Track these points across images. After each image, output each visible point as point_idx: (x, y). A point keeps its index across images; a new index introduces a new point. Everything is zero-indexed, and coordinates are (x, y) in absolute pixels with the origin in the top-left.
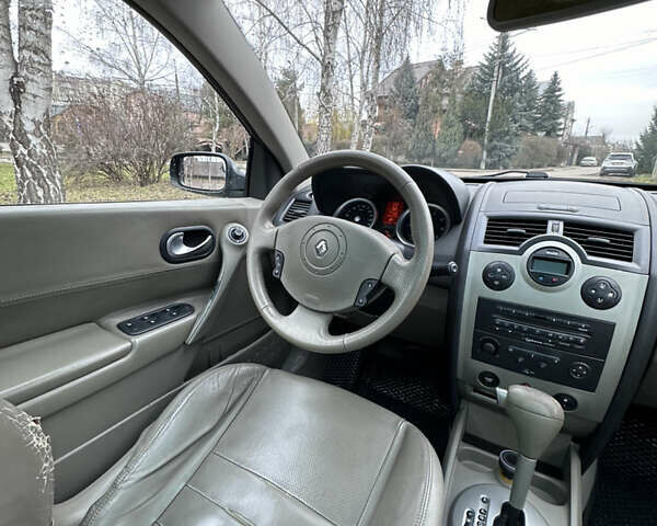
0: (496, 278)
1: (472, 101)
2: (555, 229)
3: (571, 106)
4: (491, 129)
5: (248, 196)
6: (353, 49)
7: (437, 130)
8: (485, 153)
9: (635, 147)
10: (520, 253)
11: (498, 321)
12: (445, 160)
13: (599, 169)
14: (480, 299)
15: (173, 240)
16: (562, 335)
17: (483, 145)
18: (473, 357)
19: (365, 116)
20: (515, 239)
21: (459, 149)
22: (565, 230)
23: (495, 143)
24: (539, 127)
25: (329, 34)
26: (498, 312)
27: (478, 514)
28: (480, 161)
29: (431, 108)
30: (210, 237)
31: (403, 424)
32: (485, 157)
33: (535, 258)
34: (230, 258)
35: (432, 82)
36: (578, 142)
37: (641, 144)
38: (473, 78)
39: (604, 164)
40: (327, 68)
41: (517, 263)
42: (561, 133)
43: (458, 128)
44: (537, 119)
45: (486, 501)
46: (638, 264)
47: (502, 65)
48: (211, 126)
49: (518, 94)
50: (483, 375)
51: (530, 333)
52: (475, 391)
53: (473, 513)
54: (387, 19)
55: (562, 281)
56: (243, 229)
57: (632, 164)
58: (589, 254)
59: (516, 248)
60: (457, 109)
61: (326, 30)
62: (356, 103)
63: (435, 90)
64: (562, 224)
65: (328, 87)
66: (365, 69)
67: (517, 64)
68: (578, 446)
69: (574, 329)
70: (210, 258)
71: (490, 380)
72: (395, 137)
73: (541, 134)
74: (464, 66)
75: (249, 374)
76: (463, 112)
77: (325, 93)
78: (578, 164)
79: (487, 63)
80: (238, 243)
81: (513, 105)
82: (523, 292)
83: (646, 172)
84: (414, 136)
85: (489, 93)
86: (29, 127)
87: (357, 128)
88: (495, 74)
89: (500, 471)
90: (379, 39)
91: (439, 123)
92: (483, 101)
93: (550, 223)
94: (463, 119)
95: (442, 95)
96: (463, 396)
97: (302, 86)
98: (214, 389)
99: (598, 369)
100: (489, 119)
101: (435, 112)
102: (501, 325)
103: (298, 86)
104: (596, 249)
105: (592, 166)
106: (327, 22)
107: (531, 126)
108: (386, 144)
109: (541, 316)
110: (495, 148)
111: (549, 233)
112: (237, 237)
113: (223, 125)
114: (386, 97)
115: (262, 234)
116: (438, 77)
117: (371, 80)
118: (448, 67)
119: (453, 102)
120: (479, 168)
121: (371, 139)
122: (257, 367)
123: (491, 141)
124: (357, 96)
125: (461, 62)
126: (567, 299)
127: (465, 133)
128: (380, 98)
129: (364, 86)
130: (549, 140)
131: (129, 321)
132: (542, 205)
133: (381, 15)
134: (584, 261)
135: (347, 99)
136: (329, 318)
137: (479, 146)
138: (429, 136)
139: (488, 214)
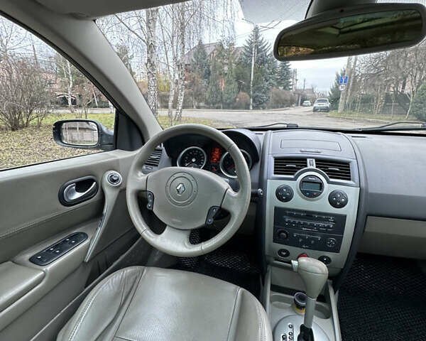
0: (283, 195)
1: (241, 68)
2: (311, 164)
3: (295, 72)
4: (254, 85)
5: (116, 149)
6: (165, 34)
7: (223, 86)
8: (251, 100)
9: (328, 95)
10: (295, 179)
11: (287, 220)
12: (229, 104)
13: (312, 108)
14: (276, 208)
15: (68, 190)
16: (321, 224)
17: (250, 95)
18: (274, 241)
19: (177, 77)
20: (291, 171)
21: (236, 98)
22: (316, 164)
23: (256, 93)
24: (280, 84)
25: (150, 25)
26: (286, 214)
27: (288, 336)
28: (249, 105)
29: (218, 72)
30: (95, 183)
31: (240, 290)
32: (252, 102)
33: (303, 181)
34: (111, 196)
35: (217, 56)
36: (300, 92)
37: (331, 93)
38: (241, 54)
39: (315, 105)
40: (151, 47)
41: (294, 185)
42: (291, 87)
43: (235, 85)
44: (277, 79)
45: (291, 327)
46: (354, 181)
47: (257, 46)
48: (67, 84)
49: (266, 65)
50: (280, 252)
51: (304, 226)
52: (276, 260)
53: (285, 335)
54: (186, 17)
55: (319, 194)
56: (118, 174)
57: (328, 105)
58: (330, 177)
59: (292, 177)
60: (233, 73)
61: (148, 23)
62: (171, 68)
63: (219, 61)
64: (314, 160)
65: (152, 60)
66: (175, 47)
67: (264, 47)
68: (331, 281)
69: (327, 220)
70: (96, 197)
71: (284, 254)
72: (197, 91)
73: (281, 88)
74: (235, 47)
75: (132, 274)
76: (237, 75)
77: (151, 64)
78: (301, 104)
79: (248, 45)
80: (116, 184)
81: (265, 71)
82: (299, 202)
83: (335, 109)
84: (209, 90)
85: (251, 64)
87: (173, 86)
88: (253, 52)
89: (295, 306)
90: (183, 29)
91: (223, 82)
92: (248, 68)
93: (308, 160)
94: (238, 79)
95: (224, 64)
96: (268, 263)
97: (132, 56)
98: (110, 290)
99: (340, 240)
100: (252, 79)
101: (221, 74)
102: (289, 222)
103: (129, 56)
104: (333, 174)
105: (308, 106)
106: (148, 16)
107: (275, 83)
108: (192, 95)
109: (309, 215)
110: (257, 96)
111: (309, 167)
112: (114, 181)
113: (75, 83)
114: (189, 65)
115: (136, 181)
116: (220, 53)
117: (179, 54)
118: (226, 47)
119: (230, 69)
120: (249, 109)
121: (183, 93)
122: (138, 268)
123: (254, 92)
124: (171, 64)
125: (233, 44)
126: (321, 204)
127: (239, 88)
128: (186, 65)
129: (175, 58)
130: (286, 92)
131: (38, 254)
132: (303, 150)
133: (183, 14)
134: (329, 182)
135: (164, 66)
136: (189, 233)
137: (247, 96)
138: (218, 90)
139: (274, 155)
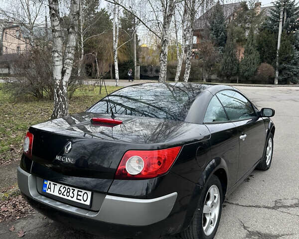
4: (280, 55)
7: (240, 55)
8: (277, 73)
12: (247, 78)
23: (284, 65)
28: (274, 78)
32: (277, 75)
35: (237, 19)
40: (165, 42)
43: (255, 55)
61: (164, 25)
63: (239, 25)
72: (209, 61)
74: (261, 6)
76: (259, 43)
85: (278, 30)
86: (64, 83)
88: (281, 17)
94: (260, 48)
95: (245, 29)
108: (202, 66)
120: (273, 83)
127: (261, 58)
137: (272, 67)
138: (234, 60)
